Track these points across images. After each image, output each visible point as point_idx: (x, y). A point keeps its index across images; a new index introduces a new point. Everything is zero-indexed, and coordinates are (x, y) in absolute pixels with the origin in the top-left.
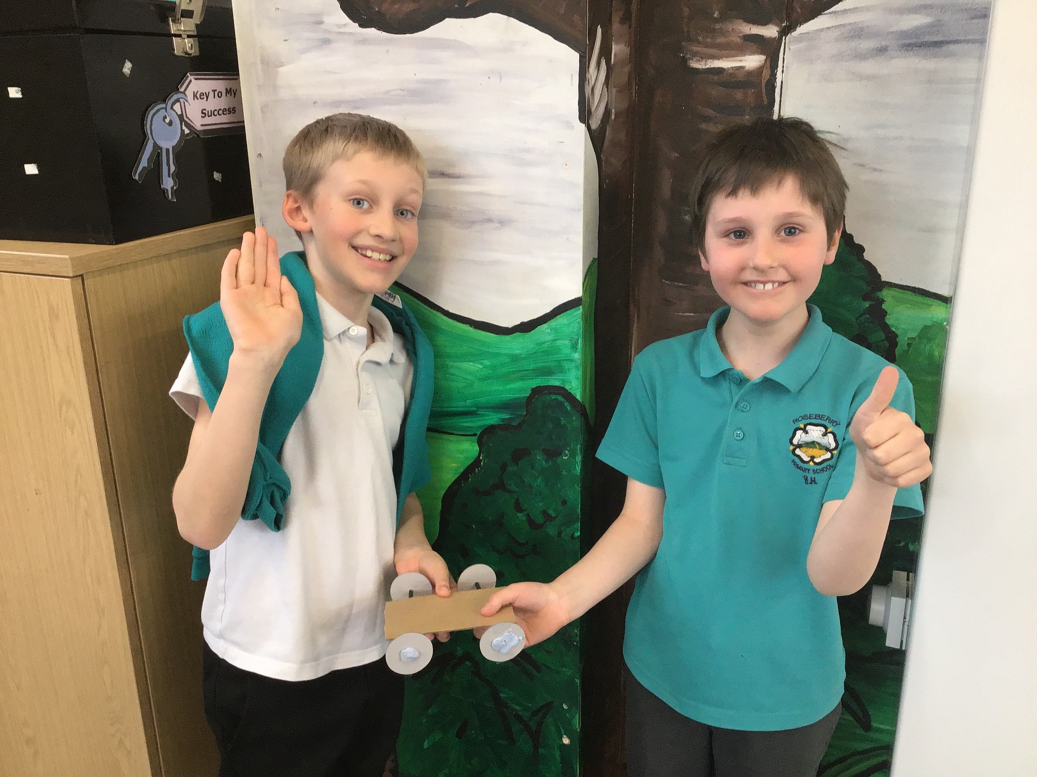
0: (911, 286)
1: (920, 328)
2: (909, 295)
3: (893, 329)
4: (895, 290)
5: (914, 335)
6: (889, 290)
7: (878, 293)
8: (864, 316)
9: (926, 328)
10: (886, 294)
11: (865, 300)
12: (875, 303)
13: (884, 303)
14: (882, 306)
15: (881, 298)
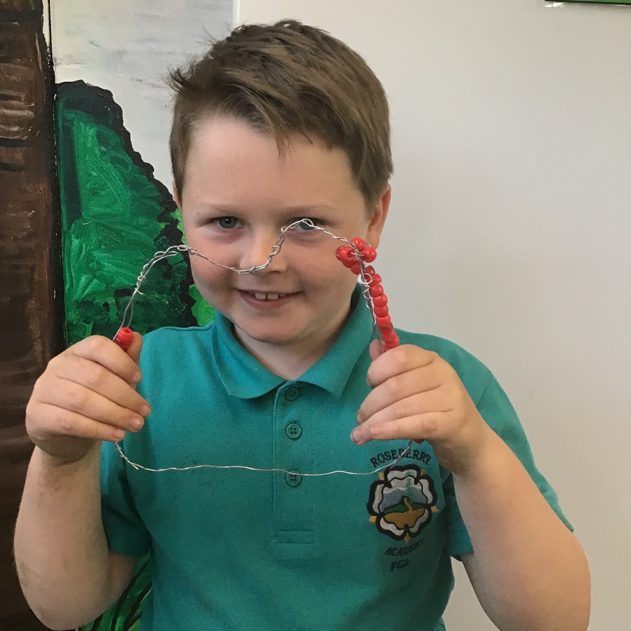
7: (172, 214)
8: (161, 239)
11: (160, 221)
12: (170, 223)
13: (178, 224)
14: (177, 227)
15: (175, 219)
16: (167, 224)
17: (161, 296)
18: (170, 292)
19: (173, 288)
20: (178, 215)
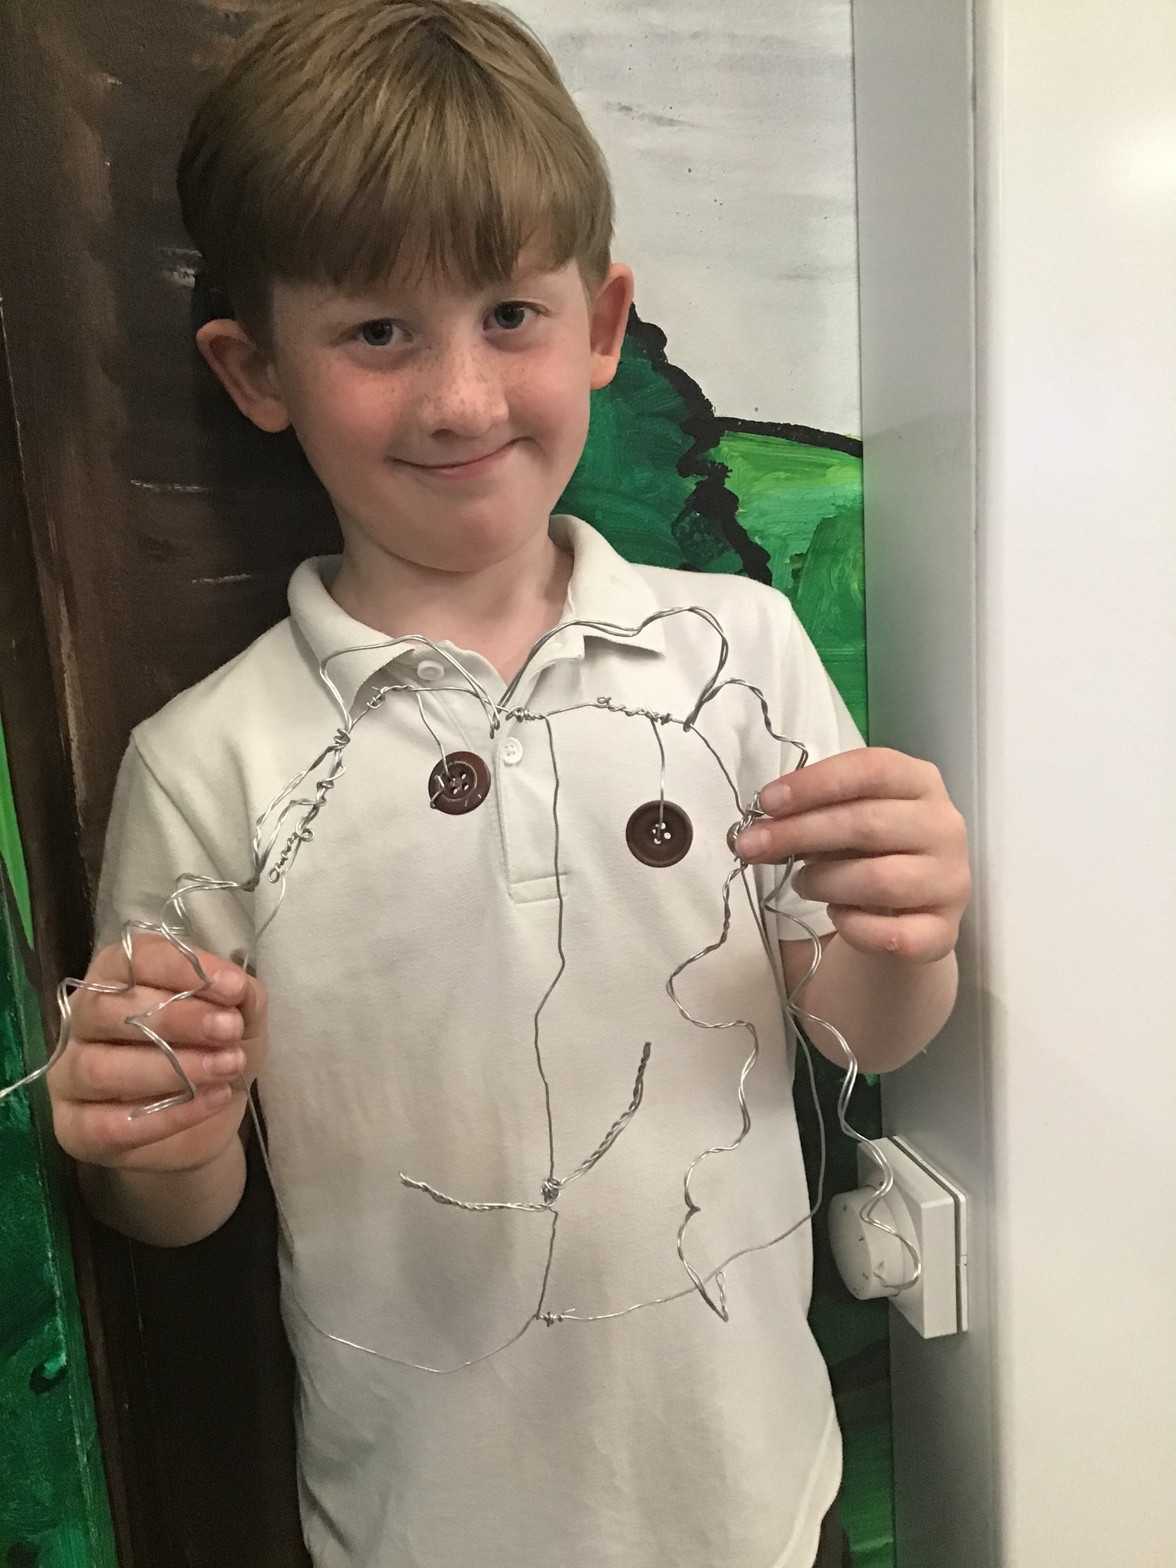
0: (779, 424)
1: (813, 527)
2: (780, 448)
3: (757, 540)
4: (745, 439)
5: (802, 547)
6: (734, 439)
7: (712, 451)
8: (688, 519)
9: (825, 525)
10: (729, 450)
11: (684, 474)
12: (707, 477)
13: (729, 477)
14: (724, 484)
15: (720, 463)
16: (700, 478)
20: (727, 454)
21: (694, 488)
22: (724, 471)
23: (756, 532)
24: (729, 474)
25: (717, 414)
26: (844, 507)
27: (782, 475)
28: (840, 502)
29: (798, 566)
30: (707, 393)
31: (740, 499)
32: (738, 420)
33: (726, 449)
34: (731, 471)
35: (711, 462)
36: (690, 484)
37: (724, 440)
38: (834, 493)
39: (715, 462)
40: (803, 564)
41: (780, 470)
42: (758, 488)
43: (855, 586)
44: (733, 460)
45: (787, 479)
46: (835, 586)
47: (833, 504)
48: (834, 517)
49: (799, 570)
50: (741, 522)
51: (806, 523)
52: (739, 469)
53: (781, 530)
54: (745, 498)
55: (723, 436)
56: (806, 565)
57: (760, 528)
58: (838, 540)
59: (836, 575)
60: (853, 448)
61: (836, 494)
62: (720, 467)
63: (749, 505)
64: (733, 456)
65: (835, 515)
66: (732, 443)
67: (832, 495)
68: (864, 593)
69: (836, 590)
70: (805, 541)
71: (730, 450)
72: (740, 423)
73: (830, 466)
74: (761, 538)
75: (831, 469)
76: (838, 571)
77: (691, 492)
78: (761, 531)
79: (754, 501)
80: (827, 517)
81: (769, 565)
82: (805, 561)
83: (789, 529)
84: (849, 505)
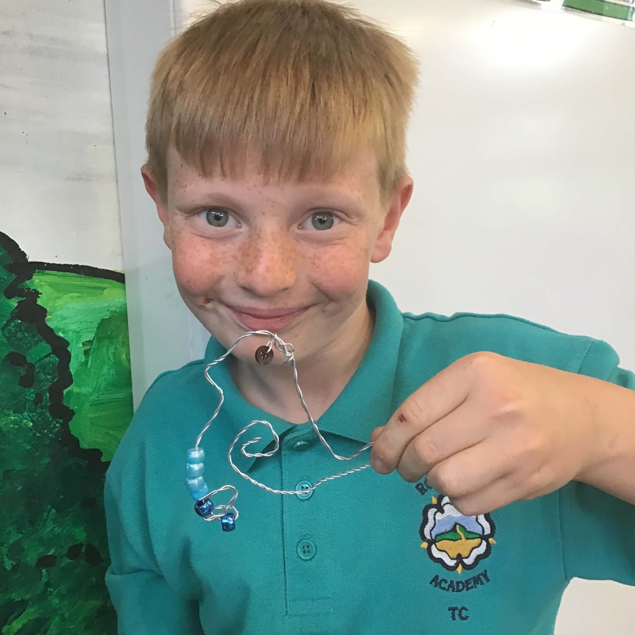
0: (71, 265)
1: (96, 324)
2: (73, 279)
3: (61, 334)
4: (49, 274)
5: (90, 336)
6: (42, 275)
7: (28, 282)
8: (13, 324)
9: (104, 323)
11: (9, 298)
12: (25, 298)
13: (39, 297)
14: (36, 301)
15: (33, 290)
16: (20, 299)
17: (20, 415)
18: (34, 406)
19: (39, 398)
20: (38, 284)
21: (16, 305)
22: (36, 294)
23: (59, 330)
24: (40, 295)
25: (29, 260)
26: (115, 312)
27: (75, 295)
28: (113, 309)
29: (88, 347)
30: (22, 247)
31: (48, 310)
32: (44, 263)
33: (37, 281)
34: (41, 294)
35: (27, 289)
36: (14, 303)
37: (35, 275)
38: (109, 304)
39: (30, 289)
40: (91, 347)
41: (75, 292)
42: (59, 303)
43: (124, 357)
44: (42, 287)
45: (78, 297)
46: (112, 358)
47: (108, 310)
48: (110, 318)
49: (90, 350)
50: (49, 324)
51: (91, 322)
52: (46, 292)
53: (76, 328)
54: (51, 309)
55: (35, 272)
56: (93, 347)
57: (62, 327)
58: (112, 331)
59: (112, 351)
60: (119, 278)
61: (110, 304)
62: (33, 291)
63: (55, 314)
64: (42, 285)
65: (109, 317)
66: (42, 277)
67: (108, 305)
68: (129, 361)
69: (112, 360)
70: (92, 333)
71: (40, 281)
72: (46, 265)
73: (105, 289)
74: (63, 333)
75: (105, 290)
76: (113, 349)
77: (14, 308)
78: (63, 329)
79: (57, 311)
80: (105, 318)
81: (69, 349)
82: (92, 345)
83: (81, 326)
84: (118, 310)
